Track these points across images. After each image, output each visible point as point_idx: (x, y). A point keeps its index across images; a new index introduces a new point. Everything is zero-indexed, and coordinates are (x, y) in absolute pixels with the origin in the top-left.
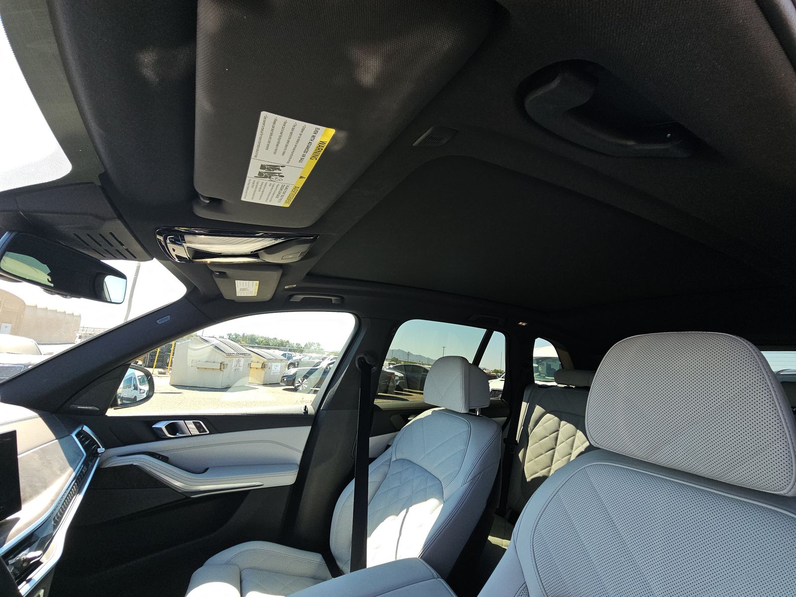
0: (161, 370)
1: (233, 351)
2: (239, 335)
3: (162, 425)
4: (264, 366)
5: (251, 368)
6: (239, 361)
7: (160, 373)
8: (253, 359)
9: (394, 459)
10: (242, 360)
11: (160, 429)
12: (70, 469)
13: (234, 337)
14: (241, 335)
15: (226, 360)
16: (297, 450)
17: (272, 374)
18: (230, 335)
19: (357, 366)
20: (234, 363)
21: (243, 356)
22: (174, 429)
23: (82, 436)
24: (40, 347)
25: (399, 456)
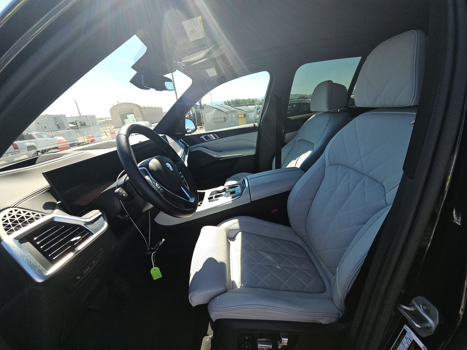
0: (200, 126)
1: (228, 111)
2: (230, 101)
3: (203, 137)
4: (245, 115)
5: (239, 118)
6: (232, 115)
7: (200, 128)
8: (239, 113)
9: (297, 140)
10: (233, 114)
11: (203, 138)
12: (182, 149)
13: (227, 103)
14: (231, 101)
15: (226, 116)
16: (254, 142)
17: (250, 119)
18: (225, 102)
19: (274, 99)
20: (230, 117)
21: (233, 112)
22: (207, 138)
23: (181, 141)
24: (152, 125)
25: (299, 139)
